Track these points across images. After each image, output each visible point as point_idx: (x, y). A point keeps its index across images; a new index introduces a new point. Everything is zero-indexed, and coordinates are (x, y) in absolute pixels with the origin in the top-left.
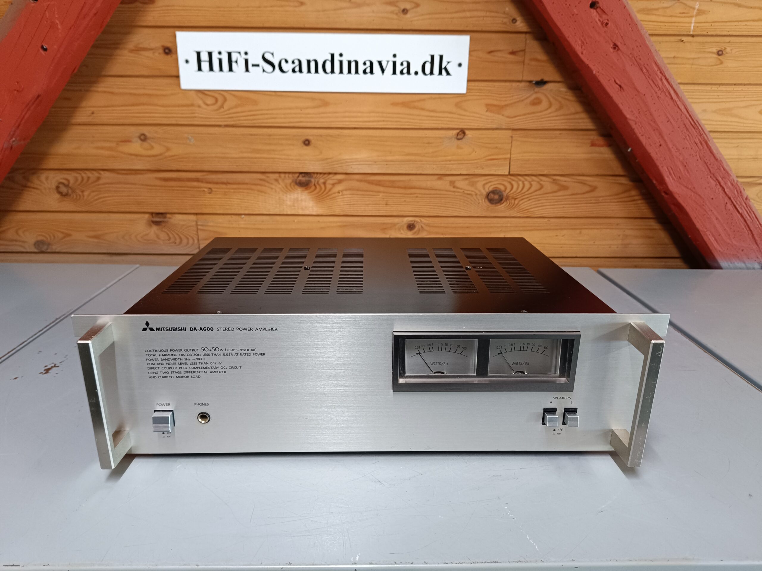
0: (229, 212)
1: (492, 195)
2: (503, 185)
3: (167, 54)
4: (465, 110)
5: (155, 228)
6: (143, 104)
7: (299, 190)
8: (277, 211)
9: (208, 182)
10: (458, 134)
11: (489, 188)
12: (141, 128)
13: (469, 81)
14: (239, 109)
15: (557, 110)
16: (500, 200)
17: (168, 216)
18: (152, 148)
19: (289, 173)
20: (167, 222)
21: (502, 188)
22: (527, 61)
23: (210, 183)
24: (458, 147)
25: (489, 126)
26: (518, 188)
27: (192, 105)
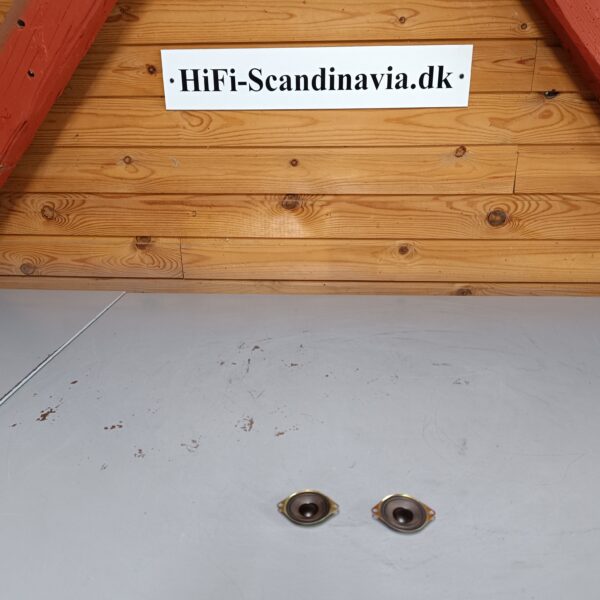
0: (213, 235)
1: (494, 216)
2: (507, 205)
3: (151, 73)
4: (466, 125)
5: (139, 251)
6: (128, 126)
7: (286, 213)
8: (262, 235)
9: (192, 205)
10: (457, 151)
11: (491, 208)
12: (125, 150)
13: (471, 93)
14: (224, 130)
15: (569, 123)
16: (503, 221)
17: (152, 239)
18: (137, 171)
19: (276, 195)
20: (151, 246)
21: (505, 208)
22: (536, 71)
23: (194, 205)
24: (457, 165)
25: (493, 142)
26: (523, 208)
27: (177, 126)
